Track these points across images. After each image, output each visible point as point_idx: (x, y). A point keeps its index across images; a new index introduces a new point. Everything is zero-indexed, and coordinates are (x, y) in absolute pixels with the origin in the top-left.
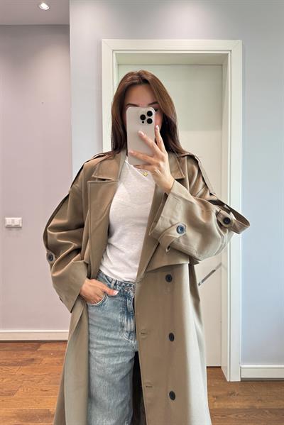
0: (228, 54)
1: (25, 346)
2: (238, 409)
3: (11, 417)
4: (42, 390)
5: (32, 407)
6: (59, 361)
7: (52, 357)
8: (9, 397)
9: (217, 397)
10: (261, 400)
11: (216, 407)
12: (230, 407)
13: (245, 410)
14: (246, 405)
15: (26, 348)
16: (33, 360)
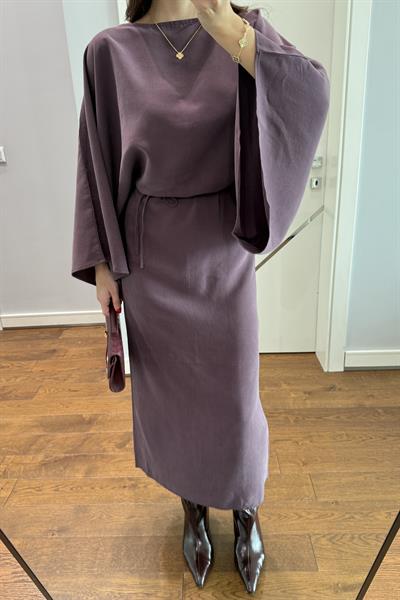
1: (42, 333)
2: (339, 409)
3: (33, 427)
4: (70, 390)
5: (59, 414)
6: (91, 352)
7: (80, 346)
8: (25, 401)
9: (309, 393)
10: (372, 396)
11: (309, 406)
12: (327, 406)
13: (348, 410)
14: (351, 403)
15: (42, 336)
16: (54, 351)
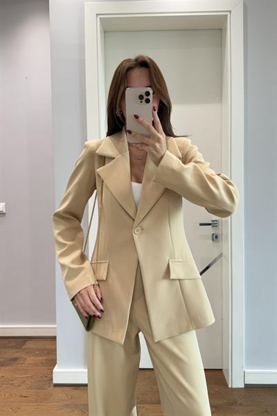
0: (227, 15)
1: (9, 342)
4: (21, 396)
7: (37, 355)
15: (10, 345)
16: (16, 359)
